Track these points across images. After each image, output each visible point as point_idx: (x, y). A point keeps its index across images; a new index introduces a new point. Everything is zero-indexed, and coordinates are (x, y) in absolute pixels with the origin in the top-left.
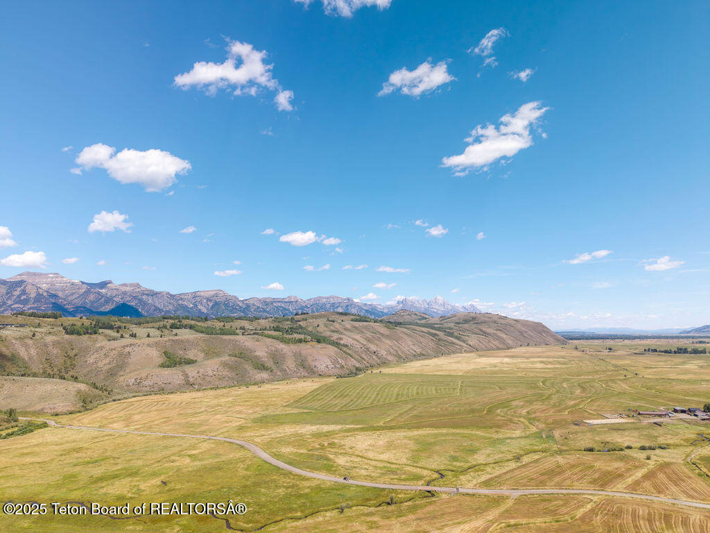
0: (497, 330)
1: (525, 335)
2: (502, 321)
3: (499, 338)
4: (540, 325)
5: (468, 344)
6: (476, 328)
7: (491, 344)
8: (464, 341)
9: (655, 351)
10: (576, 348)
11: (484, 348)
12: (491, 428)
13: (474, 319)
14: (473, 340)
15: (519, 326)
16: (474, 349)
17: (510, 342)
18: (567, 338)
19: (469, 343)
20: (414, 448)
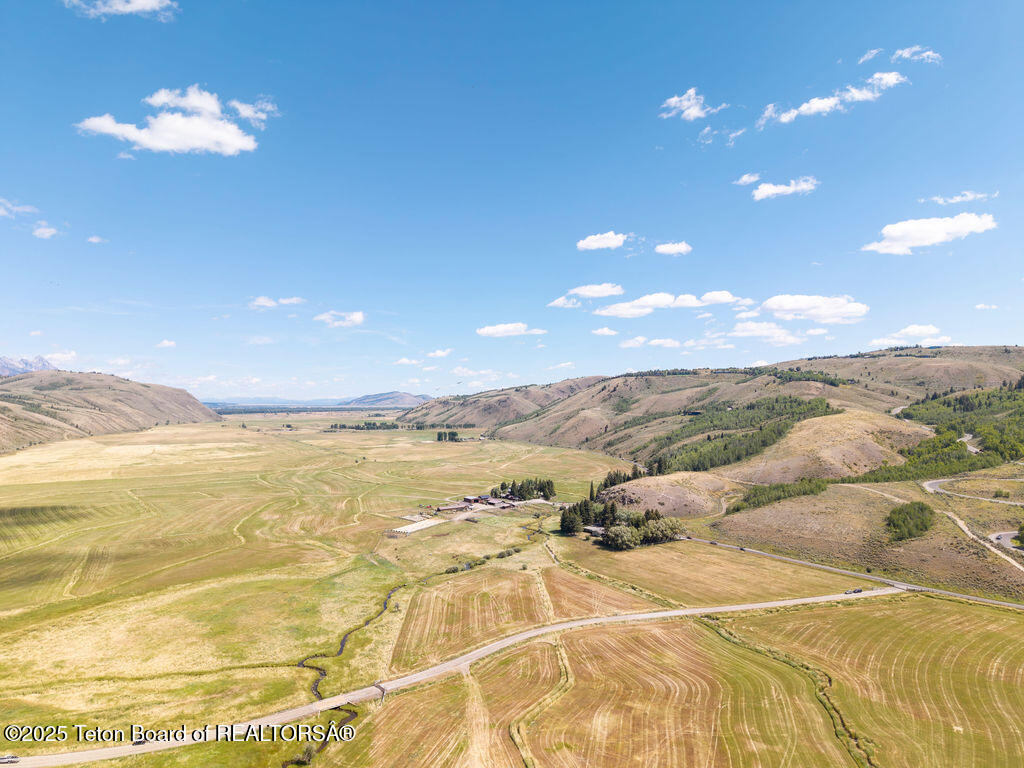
0: (115, 401)
1: (162, 409)
2: (122, 387)
3: (121, 413)
4: (182, 392)
5: (72, 425)
6: (78, 397)
7: (113, 424)
8: (65, 420)
9: (344, 427)
10: (244, 426)
11: (101, 429)
12: (284, 564)
13: (70, 381)
14: (81, 417)
15: (150, 394)
16: (84, 433)
17: (140, 420)
18: (221, 412)
19: (76, 423)
20: (204, 631)
